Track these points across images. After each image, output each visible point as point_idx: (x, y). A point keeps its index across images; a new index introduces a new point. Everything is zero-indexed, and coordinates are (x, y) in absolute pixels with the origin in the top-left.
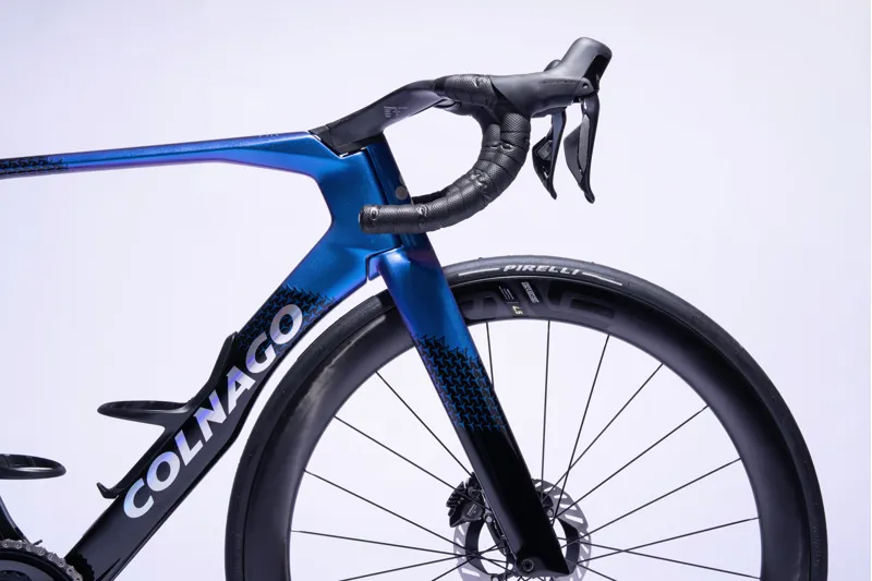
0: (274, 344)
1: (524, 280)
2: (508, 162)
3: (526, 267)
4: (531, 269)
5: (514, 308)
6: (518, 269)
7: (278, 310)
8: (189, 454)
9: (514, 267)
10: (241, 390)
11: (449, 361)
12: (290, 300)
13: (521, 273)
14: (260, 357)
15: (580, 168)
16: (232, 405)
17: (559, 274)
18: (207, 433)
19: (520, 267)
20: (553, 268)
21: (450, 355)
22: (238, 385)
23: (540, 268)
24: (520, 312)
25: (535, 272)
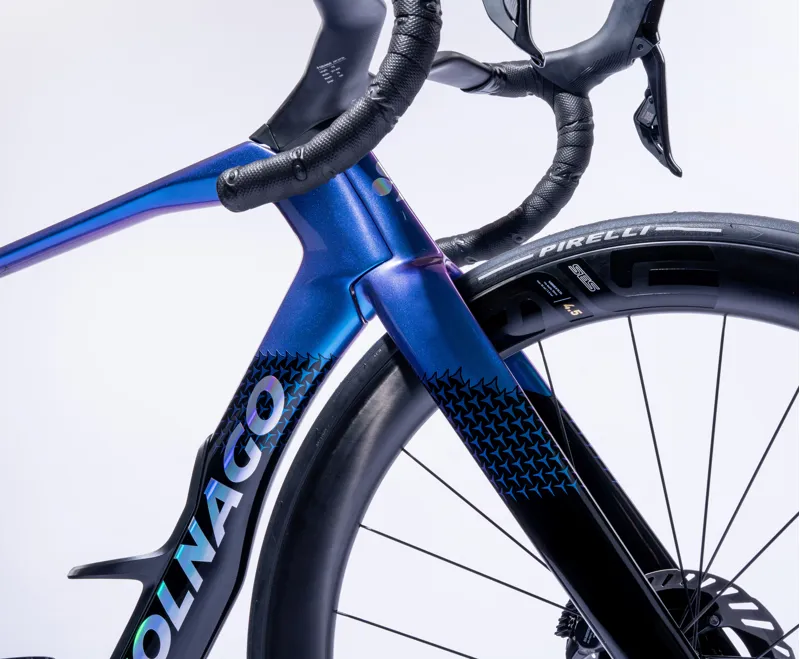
0: (255, 437)
1: (571, 262)
2: (410, 46)
3: (571, 243)
4: (578, 244)
5: (567, 307)
6: (560, 249)
7: (251, 389)
8: (179, 614)
9: (553, 247)
10: (226, 510)
11: (474, 401)
12: (264, 371)
13: (566, 252)
14: (242, 460)
15: (511, 18)
16: (219, 534)
17: (621, 240)
18: (196, 580)
19: (562, 244)
20: (610, 233)
21: (474, 392)
22: (220, 504)
23: (591, 239)
24: (577, 312)
25: (585, 247)
